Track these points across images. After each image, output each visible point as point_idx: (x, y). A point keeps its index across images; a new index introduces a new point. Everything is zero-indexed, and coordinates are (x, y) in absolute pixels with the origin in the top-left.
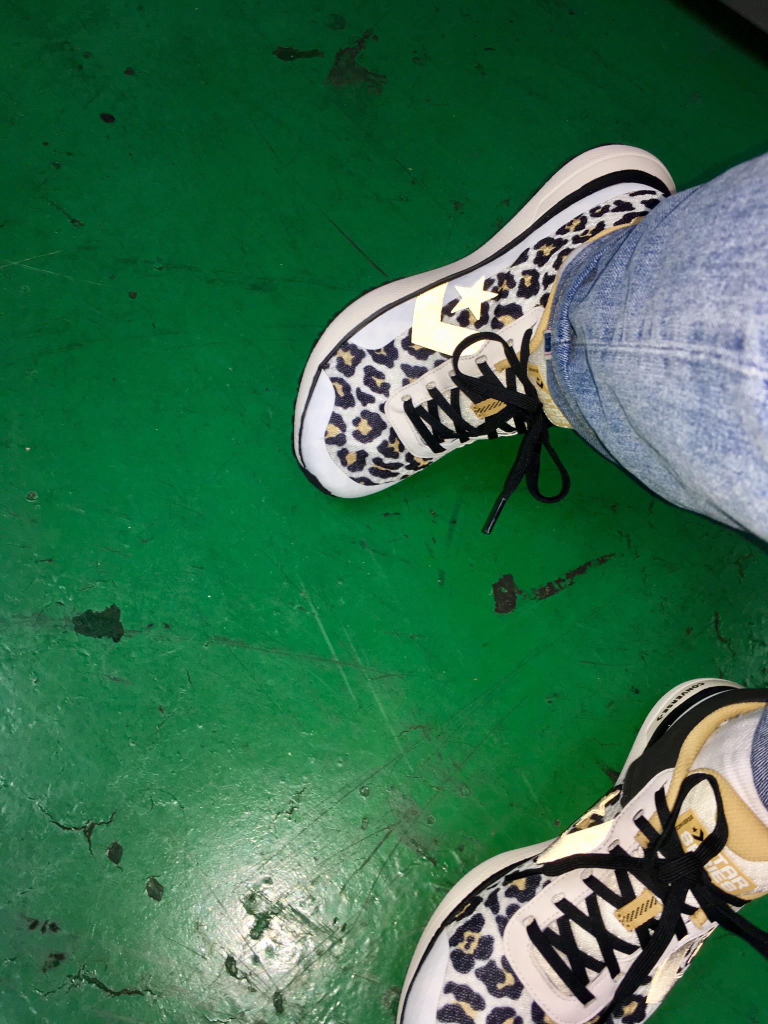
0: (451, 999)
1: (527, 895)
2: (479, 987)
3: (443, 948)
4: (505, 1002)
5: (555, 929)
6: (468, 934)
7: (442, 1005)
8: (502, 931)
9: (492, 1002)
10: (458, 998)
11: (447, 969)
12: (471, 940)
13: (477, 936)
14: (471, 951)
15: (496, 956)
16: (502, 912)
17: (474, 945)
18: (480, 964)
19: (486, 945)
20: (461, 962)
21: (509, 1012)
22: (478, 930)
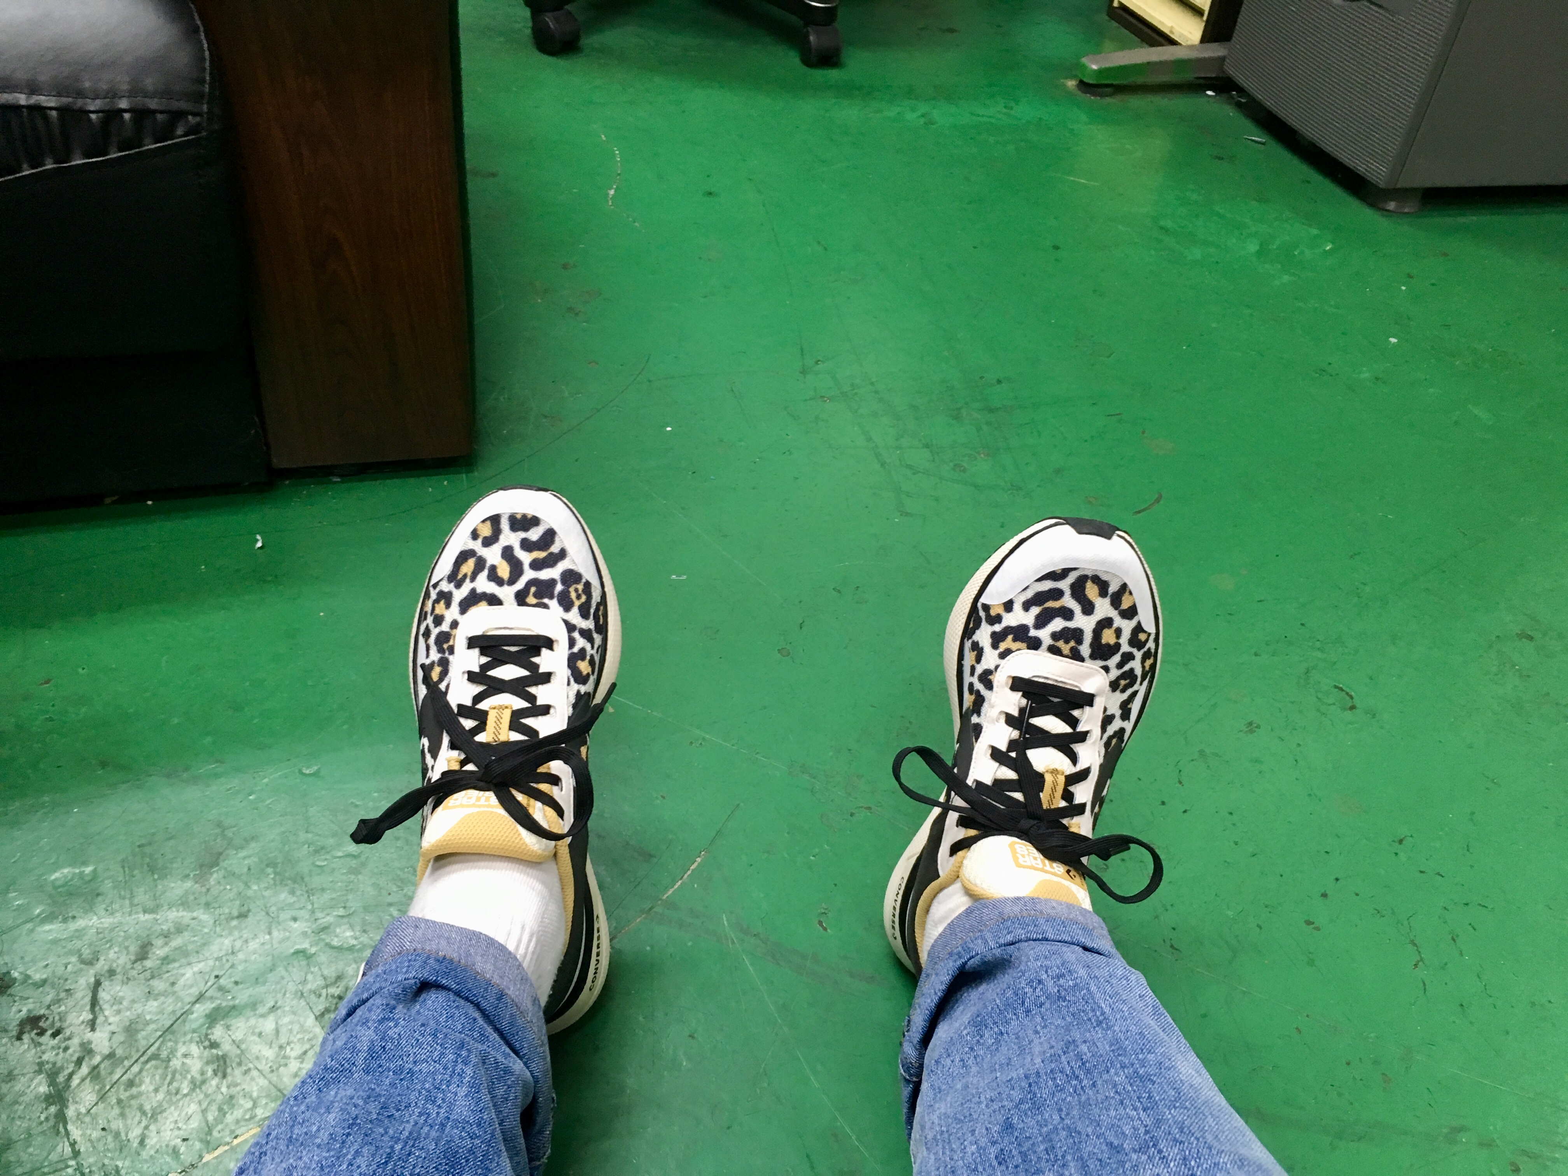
0: (555, 549)
1: (573, 660)
2: (545, 574)
3: (589, 574)
4: (520, 584)
5: (535, 660)
6: (584, 598)
7: (557, 539)
8: (566, 622)
9: (529, 574)
10: (551, 554)
11: (575, 563)
12: (579, 597)
13: (577, 603)
14: (572, 589)
15: (553, 603)
16: (576, 635)
17: (573, 595)
18: (559, 587)
19: (567, 605)
20: (571, 577)
21: (512, 581)
22: (581, 608)
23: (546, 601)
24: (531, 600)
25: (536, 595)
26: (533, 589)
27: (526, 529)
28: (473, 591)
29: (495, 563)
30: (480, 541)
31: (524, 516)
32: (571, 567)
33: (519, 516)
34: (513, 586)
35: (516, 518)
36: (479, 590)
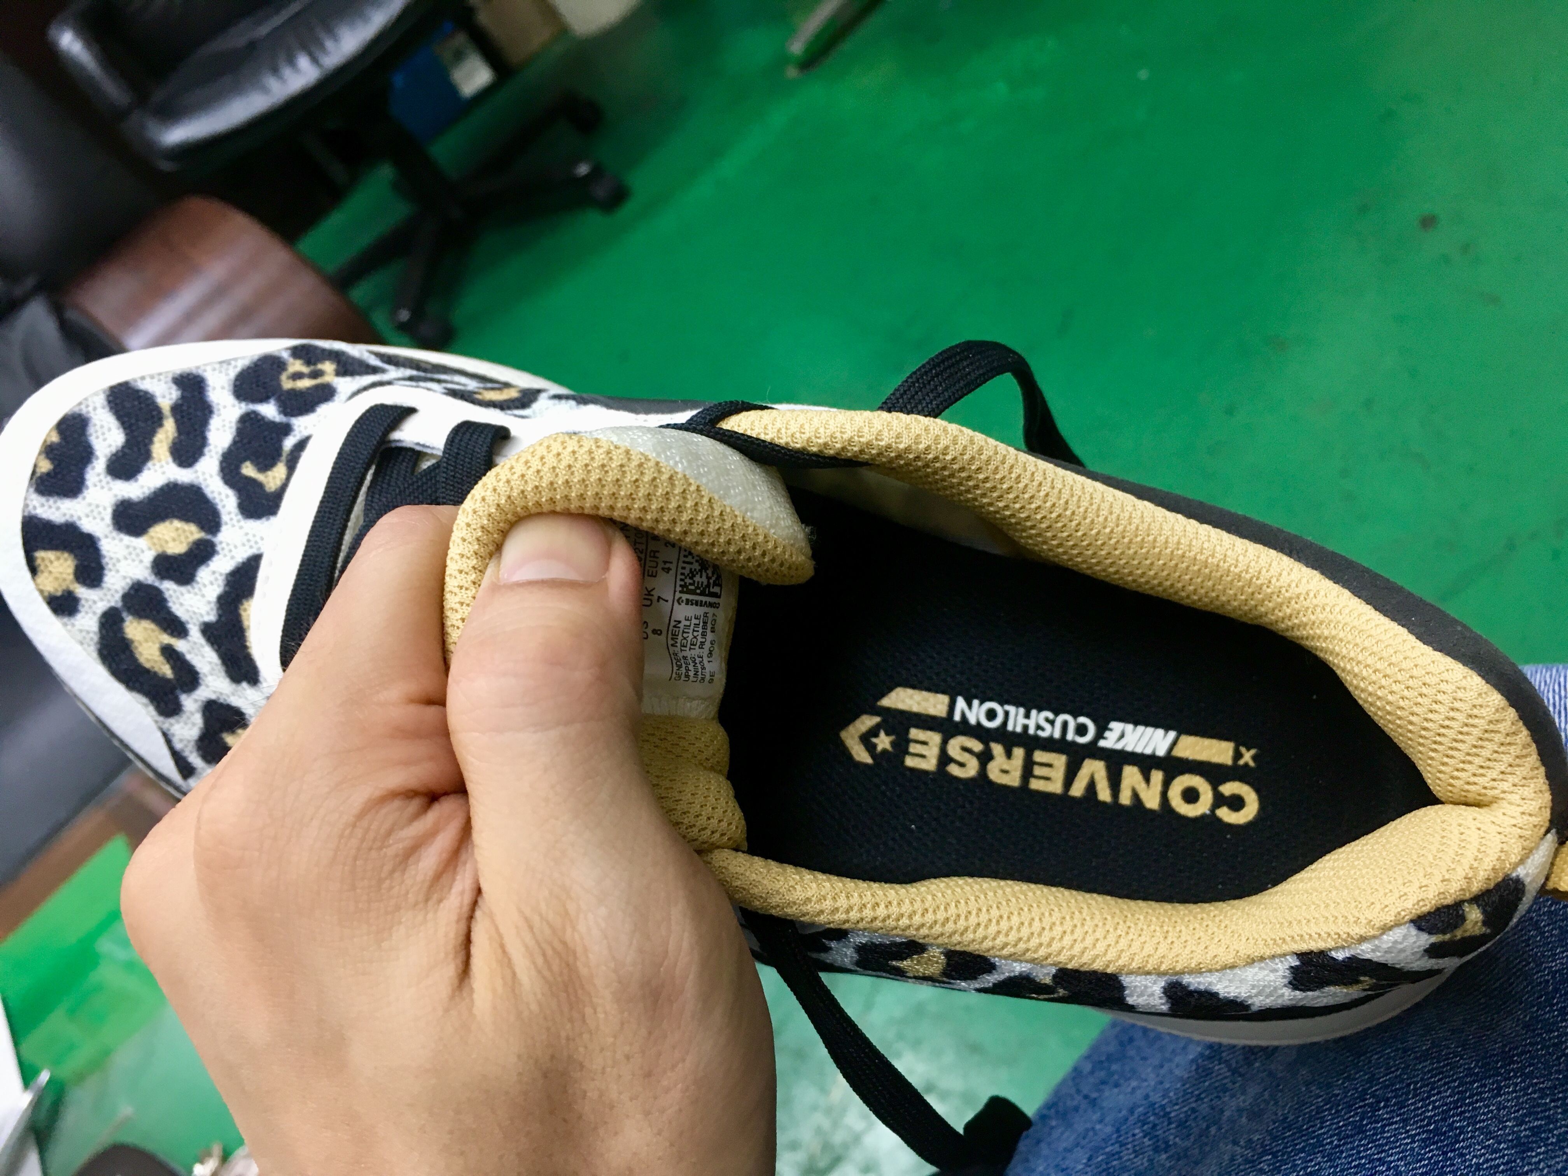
0: (167, 397)
2: (222, 435)
4: (225, 499)
6: (327, 365)
7: (141, 384)
9: (206, 473)
11: (228, 365)
12: (316, 373)
13: (329, 378)
14: (289, 384)
15: (301, 427)
17: (306, 384)
19: (316, 398)
20: (258, 380)
21: (211, 519)
23: (289, 443)
24: (272, 479)
25: (265, 466)
26: (248, 470)
27: (86, 455)
28: (209, 631)
29: (149, 556)
30: (81, 591)
31: (49, 450)
32: (233, 373)
33: (46, 466)
34: (225, 518)
35: (48, 474)
36: (211, 616)
